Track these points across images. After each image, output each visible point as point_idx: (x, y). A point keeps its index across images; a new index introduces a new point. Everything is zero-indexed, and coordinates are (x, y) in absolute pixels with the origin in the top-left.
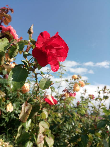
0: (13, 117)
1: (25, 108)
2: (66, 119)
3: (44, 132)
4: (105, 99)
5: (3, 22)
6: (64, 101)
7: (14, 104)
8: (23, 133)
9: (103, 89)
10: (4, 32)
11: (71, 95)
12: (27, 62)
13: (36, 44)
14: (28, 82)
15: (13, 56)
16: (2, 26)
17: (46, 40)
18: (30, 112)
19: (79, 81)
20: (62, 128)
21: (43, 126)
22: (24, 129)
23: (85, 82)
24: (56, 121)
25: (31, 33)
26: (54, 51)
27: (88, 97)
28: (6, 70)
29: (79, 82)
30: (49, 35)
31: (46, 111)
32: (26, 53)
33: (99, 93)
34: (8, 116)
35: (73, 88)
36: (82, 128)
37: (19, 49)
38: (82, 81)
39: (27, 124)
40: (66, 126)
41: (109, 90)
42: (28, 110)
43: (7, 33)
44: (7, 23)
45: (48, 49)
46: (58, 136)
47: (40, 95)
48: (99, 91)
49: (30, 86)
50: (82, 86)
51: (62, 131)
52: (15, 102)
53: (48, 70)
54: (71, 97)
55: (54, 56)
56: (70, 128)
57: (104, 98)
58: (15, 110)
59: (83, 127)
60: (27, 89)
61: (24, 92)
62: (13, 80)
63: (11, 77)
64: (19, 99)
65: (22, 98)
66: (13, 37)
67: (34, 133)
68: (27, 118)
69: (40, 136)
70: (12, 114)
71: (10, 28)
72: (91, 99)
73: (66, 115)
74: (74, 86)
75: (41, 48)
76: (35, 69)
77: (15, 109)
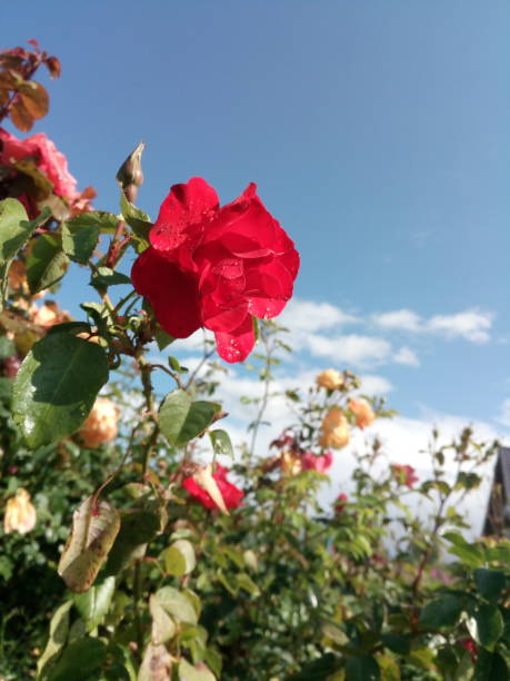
0: (34, 560)
1: (87, 524)
2: (282, 579)
3: (175, 636)
4: (463, 490)
5: (9, 114)
6: (274, 494)
7: (42, 498)
8: (73, 641)
9: (458, 442)
10: (13, 161)
11: (308, 465)
12: (106, 314)
13: (153, 233)
14: (109, 396)
15: (45, 283)
16: (5, 132)
17: (200, 218)
18: (108, 546)
19: (349, 401)
20: (260, 620)
21: (171, 611)
22: (78, 622)
23: (378, 402)
24: (233, 586)
25: (134, 182)
26: (232, 272)
27: (388, 475)
28: (11, 336)
29: (350, 405)
30: (211, 197)
31: (190, 539)
32: (106, 272)
33: (440, 457)
34: (9, 551)
35: (322, 434)
36: (350, 626)
37: (71, 252)
38: (364, 402)
39: (93, 599)
40: (277, 610)
41: (483, 445)
42: (103, 534)
43: (24, 165)
44: (26, 122)
45: (206, 261)
46: (243, 653)
47: (163, 459)
48: (437, 449)
49: (120, 416)
50: (360, 422)
51: (258, 631)
52: (46, 488)
53: (206, 341)
54: (311, 473)
55: (233, 293)
56: (300, 622)
57: (460, 485)
58: (43, 527)
59: (355, 618)
60: (103, 427)
61: (89, 440)
62: (37, 397)
63: (28, 381)
64: (67, 473)
65: (80, 470)
66: (53, 185)
67: (126, 643)
68: (97, 571)
69: (155, 659)
70: (29, 543)
71: (40, 146)
72: (399, 484)
73: (281, 556)
74: (325, 423)
75: (176, 251)
76: (145, 346)
77: (43, 518)
